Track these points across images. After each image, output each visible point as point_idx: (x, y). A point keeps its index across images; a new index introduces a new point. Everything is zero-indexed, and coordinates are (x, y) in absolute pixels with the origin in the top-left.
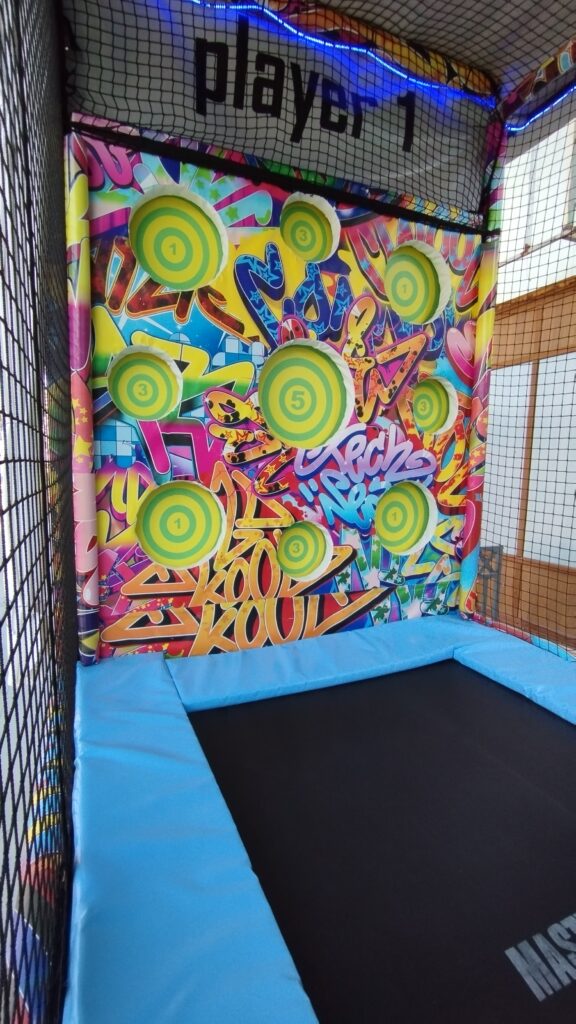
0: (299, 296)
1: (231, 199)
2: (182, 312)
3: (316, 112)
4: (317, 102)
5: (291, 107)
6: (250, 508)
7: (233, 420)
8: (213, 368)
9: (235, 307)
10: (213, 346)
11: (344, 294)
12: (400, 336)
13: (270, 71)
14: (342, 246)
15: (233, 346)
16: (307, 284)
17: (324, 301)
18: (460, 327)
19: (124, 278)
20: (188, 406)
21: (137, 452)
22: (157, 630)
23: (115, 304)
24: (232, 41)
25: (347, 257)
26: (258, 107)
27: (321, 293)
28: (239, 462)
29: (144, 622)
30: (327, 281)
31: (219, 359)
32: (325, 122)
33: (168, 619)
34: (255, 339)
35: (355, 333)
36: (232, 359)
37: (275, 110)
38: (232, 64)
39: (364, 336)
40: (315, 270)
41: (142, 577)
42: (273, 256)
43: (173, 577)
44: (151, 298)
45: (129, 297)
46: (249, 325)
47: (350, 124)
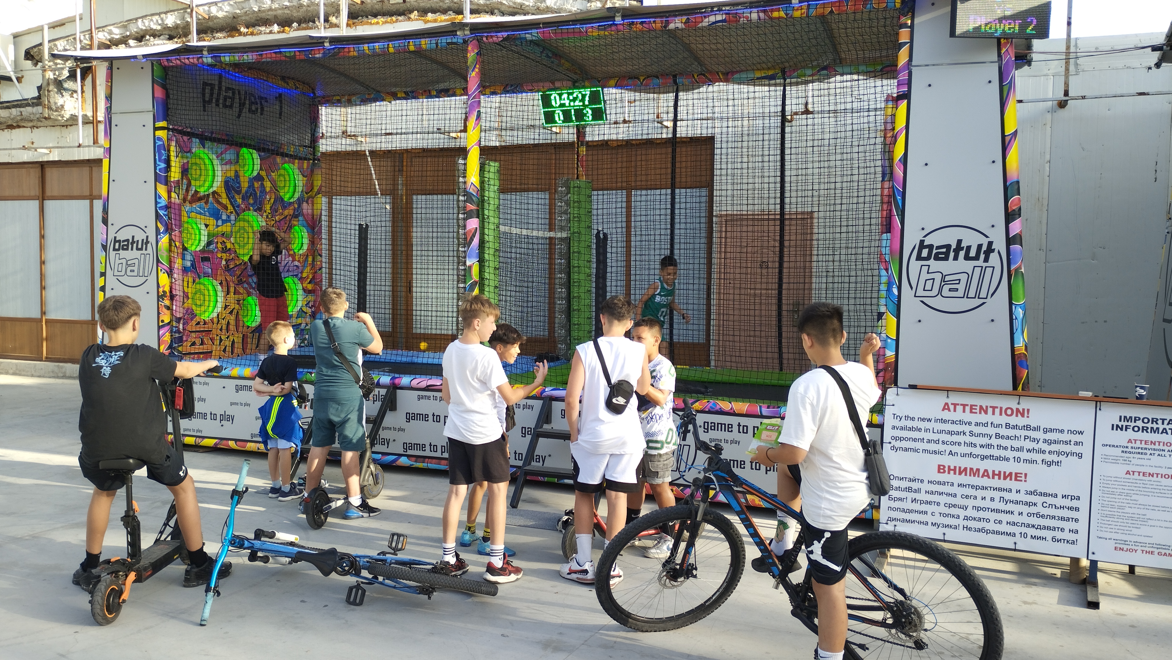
0: (246, 192)
1: (222, 154)
2: (206, 203)
3: (247, 107)
4: (247, 102)
5: (238, 105)
6: (232, 290)
7: (225, 250)
8: (218, 226)
9: (225, 200)
10: (216, 216)
11: (263, 190)
12: (284, 208)
13: (230, 94)
14: (261, 169)
15: (224, 217)
16: (249, 187)
17: (256, 194)
18: (307, 202)
19: (187, 190)
20: (209, 243)
21: (192, 265)
22: (198, 348)
23: (184, 201)
24: (217, 83)
25: (263, 173)
26: (225, 106)
27: (254, 190)
28: (227, 268)
29: (194, 344)
30: (256, 185)
31: (220, 223)
32: (250, 110)
33: (202, 343)
34: (231, 213)
35: (268, 207)
36: (224, 222)
37: (231, 107)
38: (216, 91)
39: (271, 207)
40: (252, 180)
41: (194, 323)
42: (237, 176)
43: (205, 323)
44: (197, 198)
45: (189, 197)
46: (229, 207)
47: (259, 110)
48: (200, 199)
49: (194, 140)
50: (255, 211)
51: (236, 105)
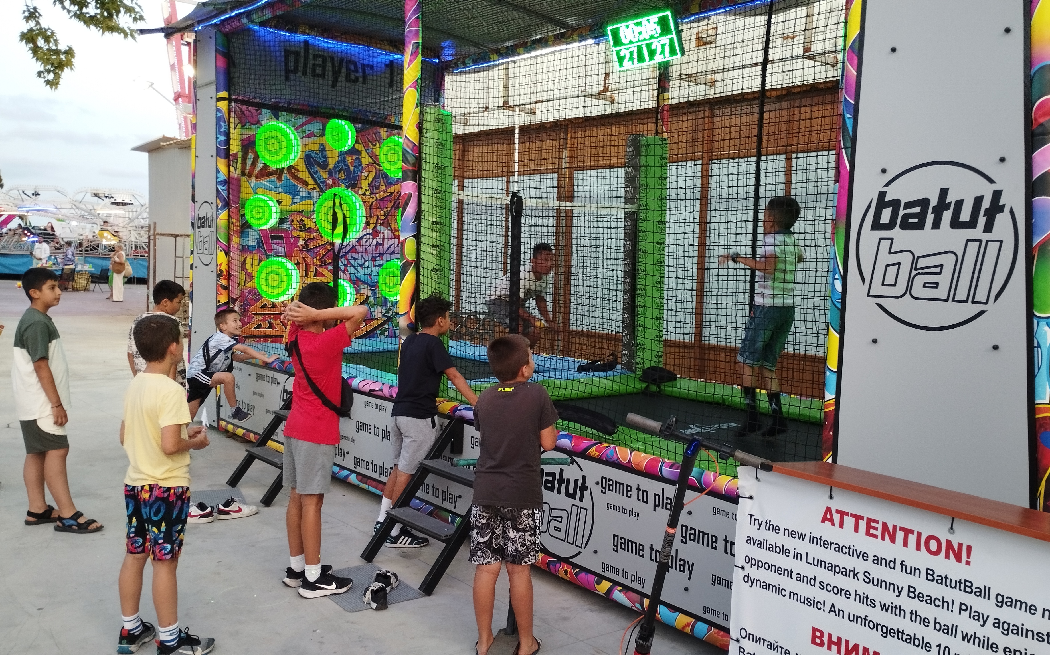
0: (336, 167)
1: (302, 125)
2: (279, 179)
3: (343, 75)
4: (344, 70)
5: (330, 73)
6: (312, 271)
7: (303, 228)
8: (294, 203)
9: (304, 174)
10: (294, 193)
11: (358, 164)
12: (389, 185)
13: (320, 61)
14: (357, 142)
15: (303, 193)
16: (339, 162)
17: (348, 169)
19: (254, 164)
20: (282, 221)
21: (258, 243)
22: (266, 331)
23: (250, 176)
25: (360, 147)
26: (315, 75)
27: (347, 165)
28: (306, 248)
29: (259, 327)
30: (349, 159)
31: (297, 200)
32: (348, 79)
33: (271, 326)
34: (314, 189)
35: (365, 184)
36: (302, 198)
37: (323, 76)
39: (370, 185)
40: (343, 155)
41: (259, 304)
42: (323, 149)
43: (274, 305)
44: (266, 172)
45: (256, 172)
46: (310, 181)
47: (361, 79)
48: (271, 174)
49: (264, 111)
50: (348, 187)
51: (329, 73)
